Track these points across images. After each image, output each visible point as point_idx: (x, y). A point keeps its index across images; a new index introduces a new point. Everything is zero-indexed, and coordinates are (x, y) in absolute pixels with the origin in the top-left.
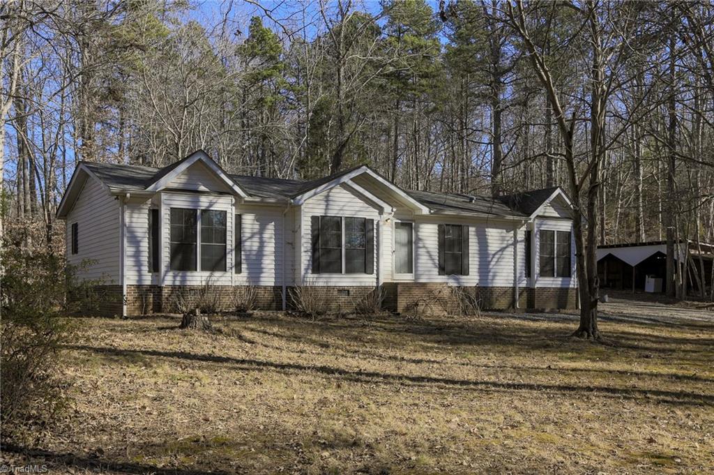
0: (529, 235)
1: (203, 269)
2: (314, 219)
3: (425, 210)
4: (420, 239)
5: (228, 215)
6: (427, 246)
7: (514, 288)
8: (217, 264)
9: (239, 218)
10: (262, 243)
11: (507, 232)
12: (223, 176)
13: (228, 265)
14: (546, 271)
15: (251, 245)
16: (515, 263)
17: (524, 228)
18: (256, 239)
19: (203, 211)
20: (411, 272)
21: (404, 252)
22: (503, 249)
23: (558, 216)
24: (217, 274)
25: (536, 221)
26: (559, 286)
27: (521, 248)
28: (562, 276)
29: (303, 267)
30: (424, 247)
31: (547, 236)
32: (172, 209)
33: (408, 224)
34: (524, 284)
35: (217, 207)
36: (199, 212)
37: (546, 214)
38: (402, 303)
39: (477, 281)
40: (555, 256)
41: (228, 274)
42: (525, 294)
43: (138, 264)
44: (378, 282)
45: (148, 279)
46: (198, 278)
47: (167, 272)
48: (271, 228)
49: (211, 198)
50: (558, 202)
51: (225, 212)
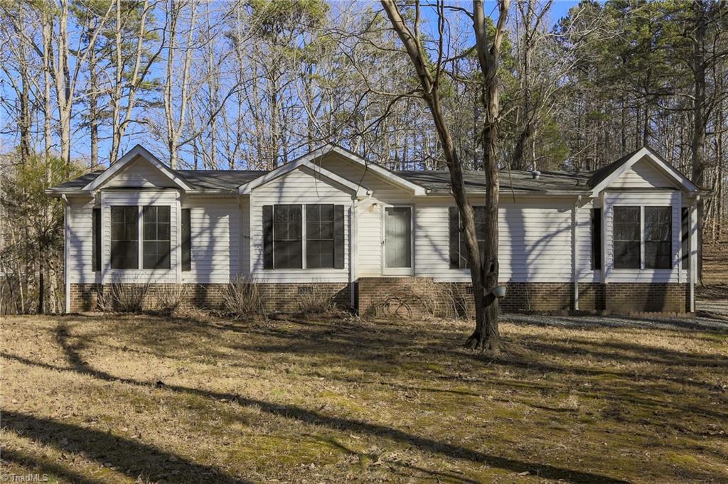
0: (597, 215)
1: (145, 267)
2: (266, 209)
3: (419, 191)
4: (420, 227)
5: (172, 210)
6: (430, 234)
7: (572, 285)
8: (159, 260)
9: (186, 214)
10: (213, 241)
11: (560, 211)
12: (163, 170)
13: (173, 262)
14: (627, 258)
15: (200, 242)
16: (573, 251)
17: (588, 206)
18: (206, 235)
19: (146, 208)
20: (408, 265)
21: (398, 244)
22: (548, 238)
23: (651, 186)
24: (160, 272)
25: (606, 195)
26: (650, 281)
27: (583, 233)
28: (657, 266)
29: (252, 262)
30: (426, 236)
31: (626, 217)
32: (113, 208)
33: (405, 211)
34: (589, 279)
35: (161, 202)
36: (140, 209)
37: (626, 186)
38: (365, 302)
39: (510, 276)
40: (642, 240)
41: (173, 271)
42: (592, 292)
43: (80, 266)
44: (350, 278)
45: (91, 278)
46: (138, 276)
47: (106, 270)
48: (224, 221)
49: (153, 194)
50: (644, 167)
51: (169, 207)
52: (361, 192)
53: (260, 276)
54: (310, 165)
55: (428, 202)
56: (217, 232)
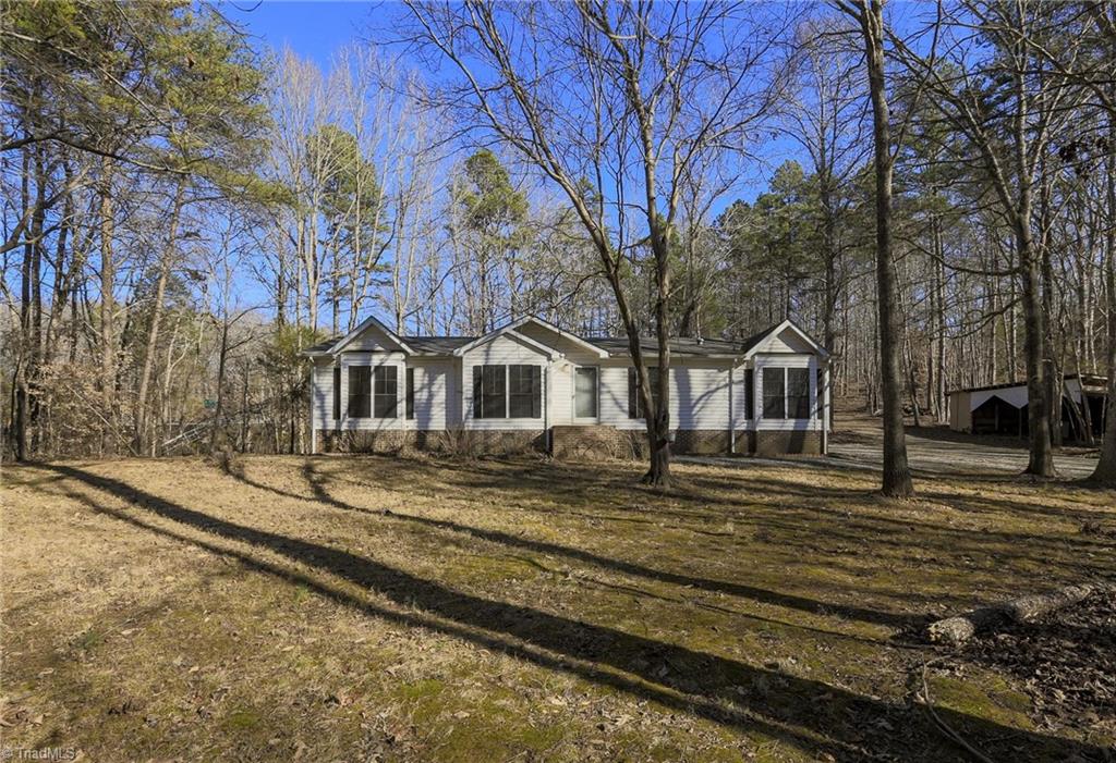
0: (749, 374)
1: (376, 416)
2: (476, 369)
3: (604, 354)
4: (603, 384)
5: (399, 370)
6: (612, 389)
7: (729, 433)
8: (388, 411)
9: (410, 373)
10: (431, 396)
11: (720, 371)
12: (392, 337)
13: (399, 412)
14: (774, 410)
15: (422, 396)
16: (730, 404)
17: (743, 367)
18: (426, 391)
19: (377, 368)
20: (595, 416)
21: (585, 398)
22: (709, 393)
23: (790, 350)
24: (388, 420)
25: (756, 358)
26: (791, 429)
27: (739, 390)
28: (797, 417)
29: (464, 413)
30: (609, 392)
31: (773, 376)
32: (350, 367)
33: (591, 371)
34: (743, 427)
35: (390, 363)
36: (372, 369)
37: (773, 351)
38: (558, 447)
39: (678, 425)
40: (786, 395)
41: (399, 420)
42: (745, 438)
43: (323, 416)
44: (546, 426)
45: (332, 425)
46: (370, 424)
47: (344, 418)
48: (441, 379)
49: (382, 356)
50: (787, 336)
51: (396, 367)
52: (555, 354)
53: (470, 425)
54: (513, 333)
55: (610, 363)
56: (434, 388)
